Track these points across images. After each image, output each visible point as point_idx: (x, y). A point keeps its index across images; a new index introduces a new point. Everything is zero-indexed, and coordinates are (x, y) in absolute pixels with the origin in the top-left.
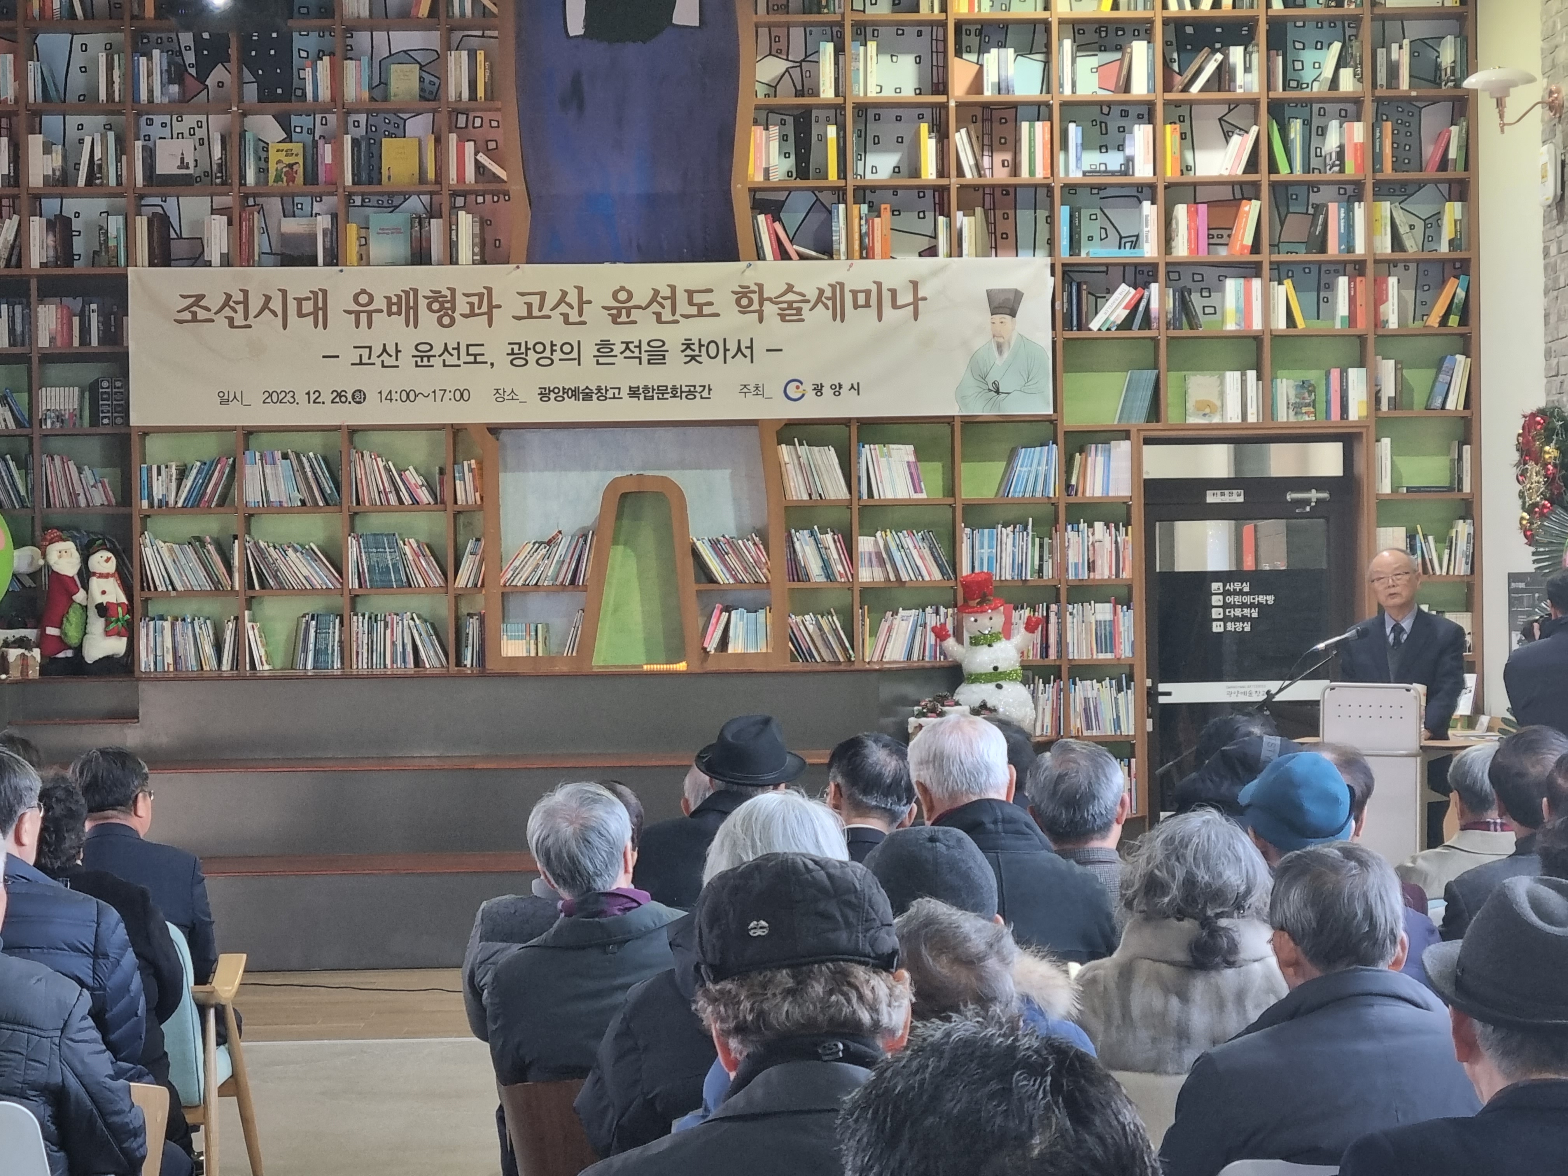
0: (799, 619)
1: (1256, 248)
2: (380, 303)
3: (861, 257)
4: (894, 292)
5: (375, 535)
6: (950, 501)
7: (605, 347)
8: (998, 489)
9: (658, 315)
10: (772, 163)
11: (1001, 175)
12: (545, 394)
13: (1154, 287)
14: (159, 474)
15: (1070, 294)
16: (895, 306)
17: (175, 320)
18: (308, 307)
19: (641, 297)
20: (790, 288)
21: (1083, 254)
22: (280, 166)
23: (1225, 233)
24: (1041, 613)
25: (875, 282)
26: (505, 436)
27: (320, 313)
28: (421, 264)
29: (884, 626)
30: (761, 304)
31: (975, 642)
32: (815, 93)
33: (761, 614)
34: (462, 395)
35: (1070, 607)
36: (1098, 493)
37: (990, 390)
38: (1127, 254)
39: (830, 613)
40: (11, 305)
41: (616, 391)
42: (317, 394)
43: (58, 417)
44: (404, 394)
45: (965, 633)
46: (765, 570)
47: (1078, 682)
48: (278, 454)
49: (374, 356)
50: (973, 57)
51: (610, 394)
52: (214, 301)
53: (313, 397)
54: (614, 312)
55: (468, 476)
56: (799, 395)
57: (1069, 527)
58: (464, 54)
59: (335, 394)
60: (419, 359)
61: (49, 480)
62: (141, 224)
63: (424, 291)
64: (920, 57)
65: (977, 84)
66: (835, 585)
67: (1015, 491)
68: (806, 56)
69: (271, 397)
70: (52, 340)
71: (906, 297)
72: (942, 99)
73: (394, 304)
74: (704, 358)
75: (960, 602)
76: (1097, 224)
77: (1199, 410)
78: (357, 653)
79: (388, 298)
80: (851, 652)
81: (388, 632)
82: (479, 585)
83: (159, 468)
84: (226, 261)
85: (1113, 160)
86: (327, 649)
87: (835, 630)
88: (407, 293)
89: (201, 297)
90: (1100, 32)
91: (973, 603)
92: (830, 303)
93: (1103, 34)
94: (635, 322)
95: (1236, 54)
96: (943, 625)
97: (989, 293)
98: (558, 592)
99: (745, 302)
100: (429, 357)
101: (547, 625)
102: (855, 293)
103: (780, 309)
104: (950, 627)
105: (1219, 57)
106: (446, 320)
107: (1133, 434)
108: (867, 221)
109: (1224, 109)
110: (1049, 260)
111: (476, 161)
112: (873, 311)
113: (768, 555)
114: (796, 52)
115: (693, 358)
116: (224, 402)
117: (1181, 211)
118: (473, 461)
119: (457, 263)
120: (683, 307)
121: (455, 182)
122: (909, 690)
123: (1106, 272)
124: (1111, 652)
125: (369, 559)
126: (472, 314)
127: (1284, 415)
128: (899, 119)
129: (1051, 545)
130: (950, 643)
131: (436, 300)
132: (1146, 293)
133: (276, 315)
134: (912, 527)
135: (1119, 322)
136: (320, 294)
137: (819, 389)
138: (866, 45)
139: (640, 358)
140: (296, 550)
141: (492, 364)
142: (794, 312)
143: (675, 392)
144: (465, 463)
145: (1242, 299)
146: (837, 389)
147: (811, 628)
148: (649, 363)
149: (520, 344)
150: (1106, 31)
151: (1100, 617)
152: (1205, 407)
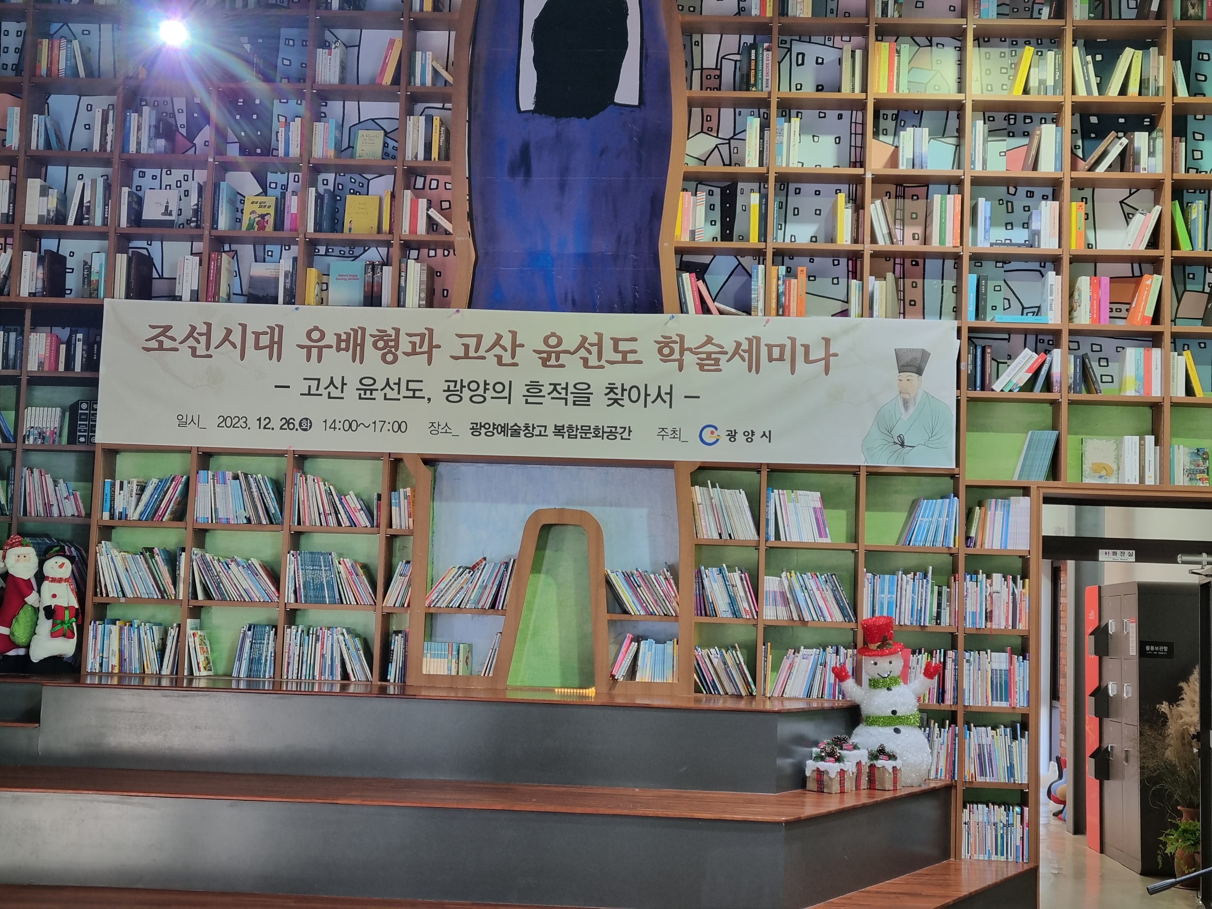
0: (705, 652)
1: (1156, 319)
2: (330, 339)
3: (778, 314)
4: (807, 348)
5: (312, 553)
6: (853, 546)
7: (534, 389)
8: (899, 538)
9: (585, 361)
10: (698, 225)
11: (912, 245)
12: (476, 429)
13: (1057, 353)
14: (121, 488)
15: (975, 356)
16: (807, 360)
17: (144, 348)
18: (265, 340)
19: (570, 343)
20: (709, 340)
21: (988, 319)
22: (253, 216)
23: (1124, 307)
24: (938, 658)
25: (789, 338)
26: (442, 467)
27: (276, 346)
28: (372, 306)
29: (786, 663)
30: (682, 354)
31: (874, 684)
32: (741, 164)
33: (669, 646)
34: (400, 427)
35: (967, 654)
36: (997, 546)
37: (895, 443)
38: (1029, 321)
39: (734, 647)
40: (7, 332)
41: (543, 429)
42: (267, 420)
43: (40, 434)
44: (347, 423)
45: (864, 674)
46: (675, 604)
47: (973, 728)
48: (229, 475)
49: (321, 387)
50: (889, 139)
51: (536, 432)
52: (179, 332)
53: (263, 423)
54: (545, 355)
55: (404, 503)
56: (714, 440)
57: (968, 577)
58: (422, 119)
59: (284, 421)
60: (362, 392)
61: (28, 491)
62: (122, 260)
63: (371, 330)
64: (839, 138)
65: (894, 160)
66: (740, 621)
67: (916, 540)
68: (735, 135)
69: (224, 421)
70: (41, 364)
71: (817, 353)
72: (859, 171)
73: (343, 341)
74: (626, 401)
75: (860, 644)
76: (1001, 295)
77: (1095, 471)
78: (289, 664)
79: (338, 336)
80: (753, 687)
81: (319, 645)
82: (406, 605)
83: (122, 484)
84: (195, 297)
85: (1020, 235)
86: (260, 659)
87: (739, 665)
88: (355, 331)
89: (168, 328)
90: (1009, 119)
91: (873, 646)
92: (746, 356)
93: (1012, 122)
94: (563, 366)
95: (1141, 139)
96: (843, 666)
97: (897, 352)
98: (479, 614)
99: (666, 351)
100: (371, 390)
101: (471, 646)
102: (770, 347)
103: (698, 358)
104: (849, 668)
105: (1125, 141)
106: (390, 357)
107: (1033, 491)
108: (784, 282)
109: (1126, 192)
110: (955, 324)
111: (428, 216)
112: (786, 365)
113: (678, 589)
114: (726, 131)
115: (616, 401)
116: (182, 424)
117: (1084, 283)
118: (408, 489)
119: (404, 306)
120: (608, 353)
121: (407, 232)
122: (806, 728)
123: (1008, 340)
124: (1006, 701)
125: (305, 575)
126: (414, 353)
127: (1180, 480)
128: (817, 193)
129: (949, 594)
130: (850, 684)
131: (381, 338)
132: (1049, 358)
133: (235, 347)
134: (816, 570)
135: (1022, 385)
136: (277, 329)
137: (732, 436)
138: (790, 122)
139: (566, 399)
140: (238, 565)
141: (429, 399)
142: (713, 362)
143: (598, 432)
144: (402, 490)
145: (1142, 368)
146: (750, 436)
147: (715, 661)
148: (574, 404)
149: (456, 382)
150: (1015, 119)
151: (995, 666)
152: (1100, 468)
